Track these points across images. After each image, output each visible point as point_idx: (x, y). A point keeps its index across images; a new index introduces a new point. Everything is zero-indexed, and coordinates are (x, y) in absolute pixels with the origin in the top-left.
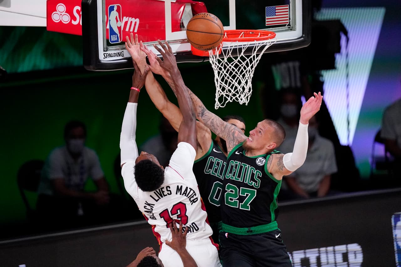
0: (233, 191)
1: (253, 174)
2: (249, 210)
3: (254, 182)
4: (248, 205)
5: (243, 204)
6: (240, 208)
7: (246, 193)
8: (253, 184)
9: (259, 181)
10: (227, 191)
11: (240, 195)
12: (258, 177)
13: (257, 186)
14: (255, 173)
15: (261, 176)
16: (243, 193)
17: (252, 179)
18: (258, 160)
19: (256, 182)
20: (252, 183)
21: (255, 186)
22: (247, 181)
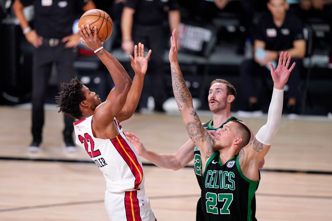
0: (212, 199)
1: (227, 178)
2: (230, 213)
3: (229, 184)
4: (227, 209)
5: (222, 209)
6: (221, 214)
7: (223, 199)
8: (229, 187)
9: (233, 182)
10: (207, 200)
11: (219, 201)
12: (232, 178)
13: (233, 187)
14: (228, 176)
15: (234, 177)
16: (221, 199)
17: (227, 182)
18: (229, 164)
19: (231, 184)
20: (227, 186)
21: (231, 188)
22: (223, 187)
